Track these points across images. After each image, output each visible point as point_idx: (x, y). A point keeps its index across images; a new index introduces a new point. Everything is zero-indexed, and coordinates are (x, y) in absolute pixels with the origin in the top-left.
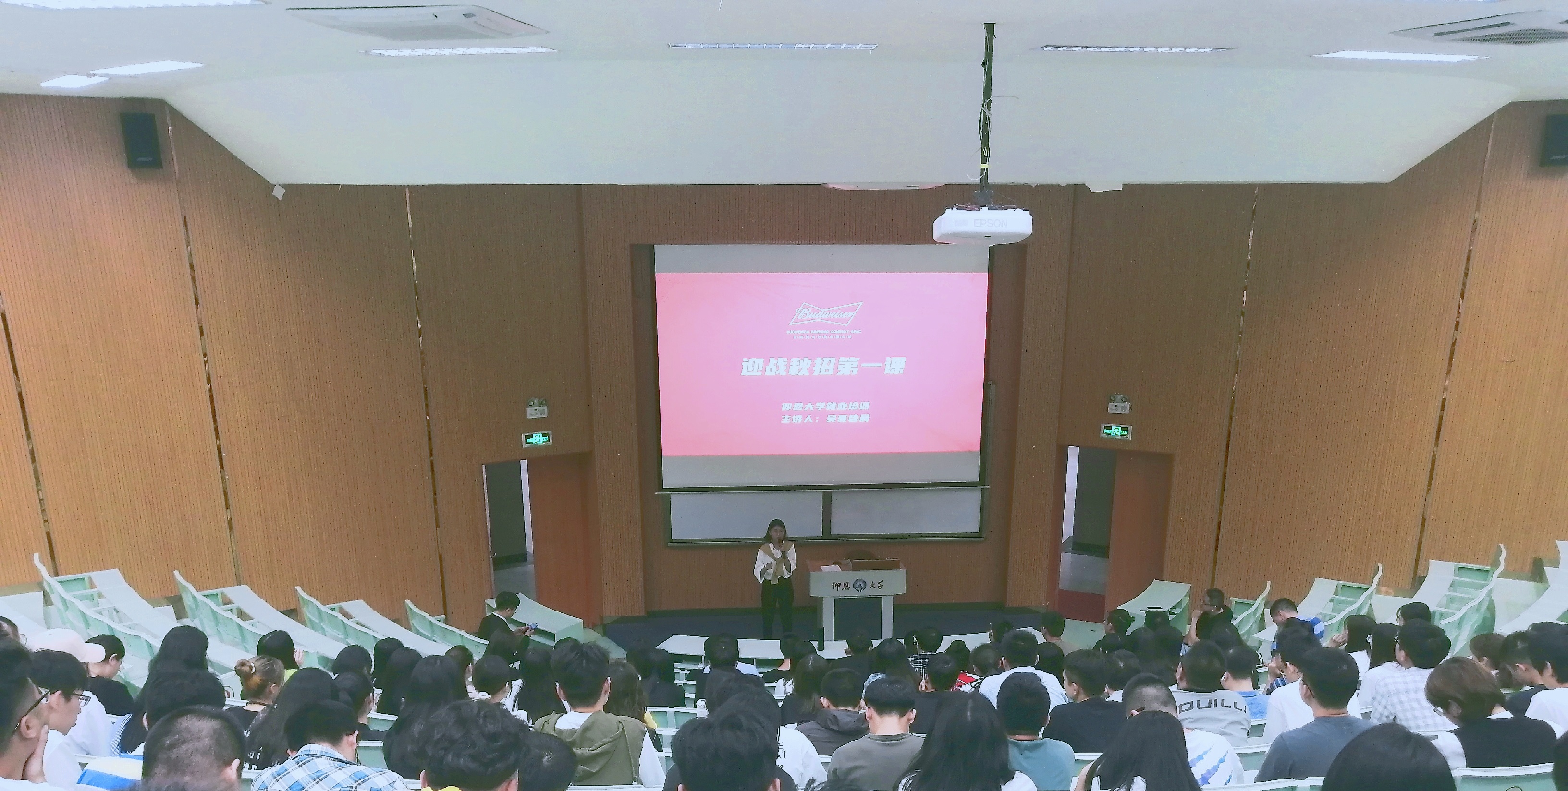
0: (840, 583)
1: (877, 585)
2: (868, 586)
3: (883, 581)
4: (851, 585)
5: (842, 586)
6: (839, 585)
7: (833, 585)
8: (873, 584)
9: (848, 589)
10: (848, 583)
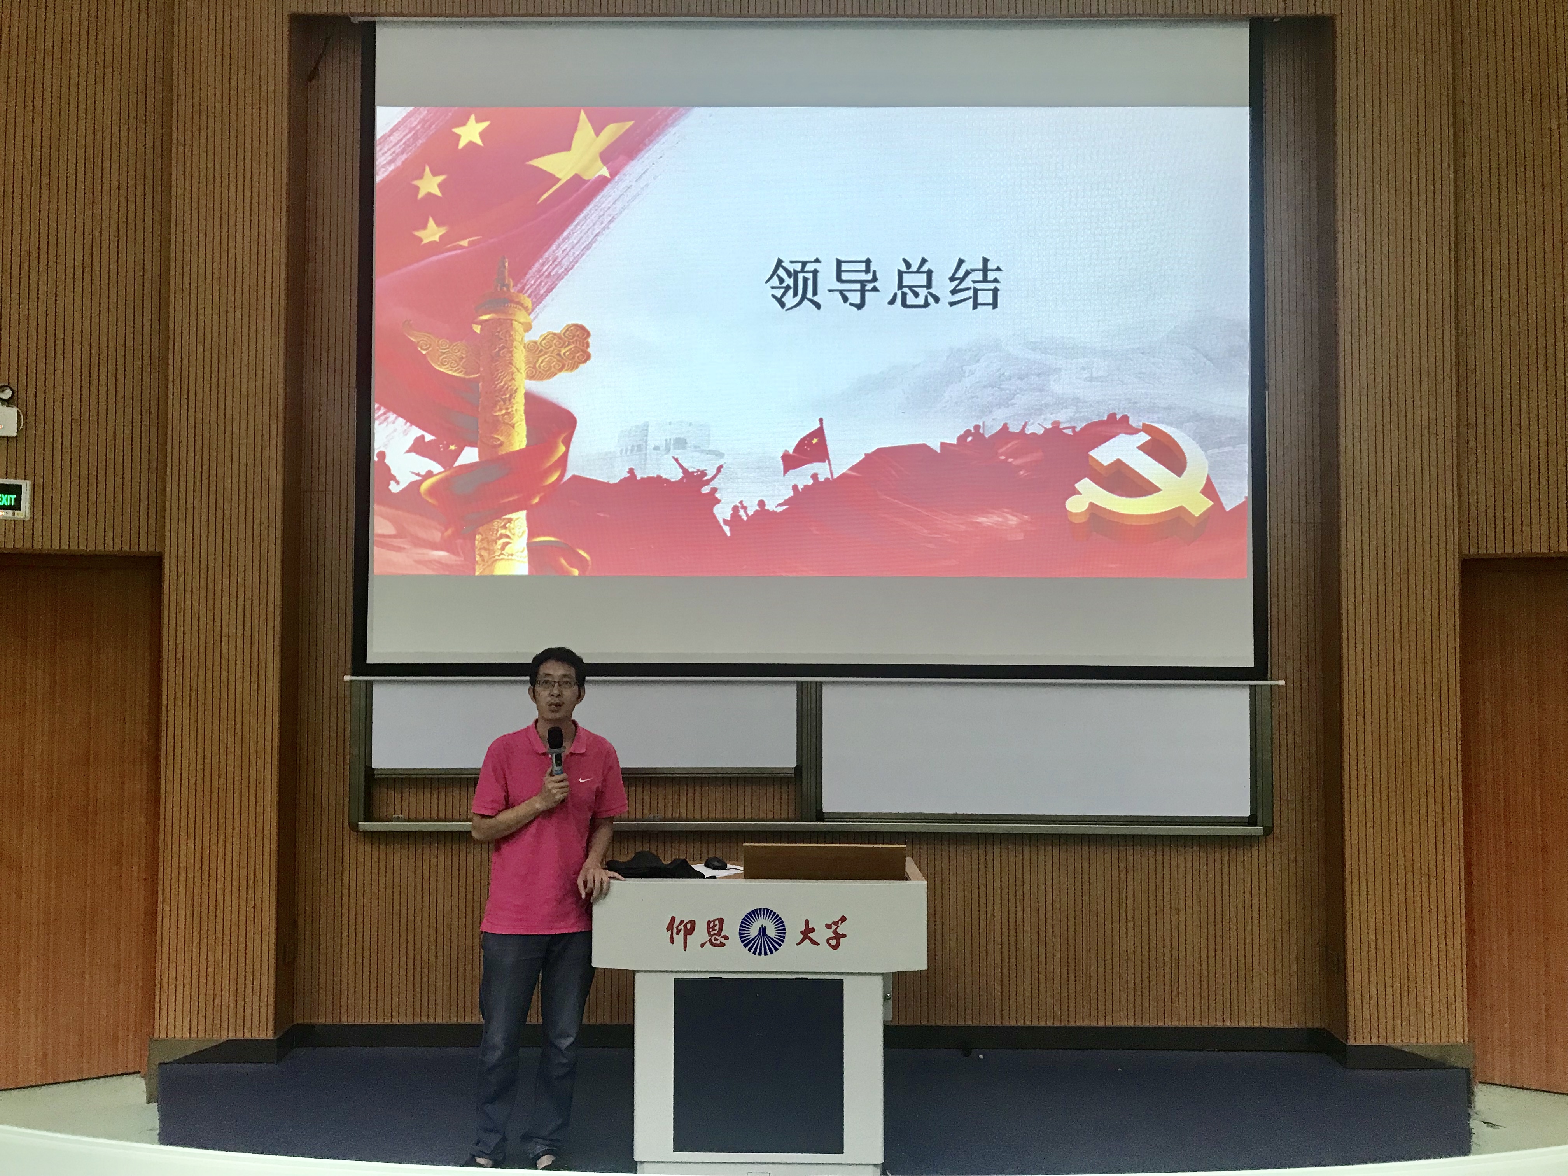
0: (693, 923)
1: (822, 934)
2: (793, 933)
3: (843, 919)
4: (732, 929)
5: (701, 933)
6: (690, 929)
7: (670, 928)
8: (807, 932)
9: (723, 945)
10: (721, 921)
